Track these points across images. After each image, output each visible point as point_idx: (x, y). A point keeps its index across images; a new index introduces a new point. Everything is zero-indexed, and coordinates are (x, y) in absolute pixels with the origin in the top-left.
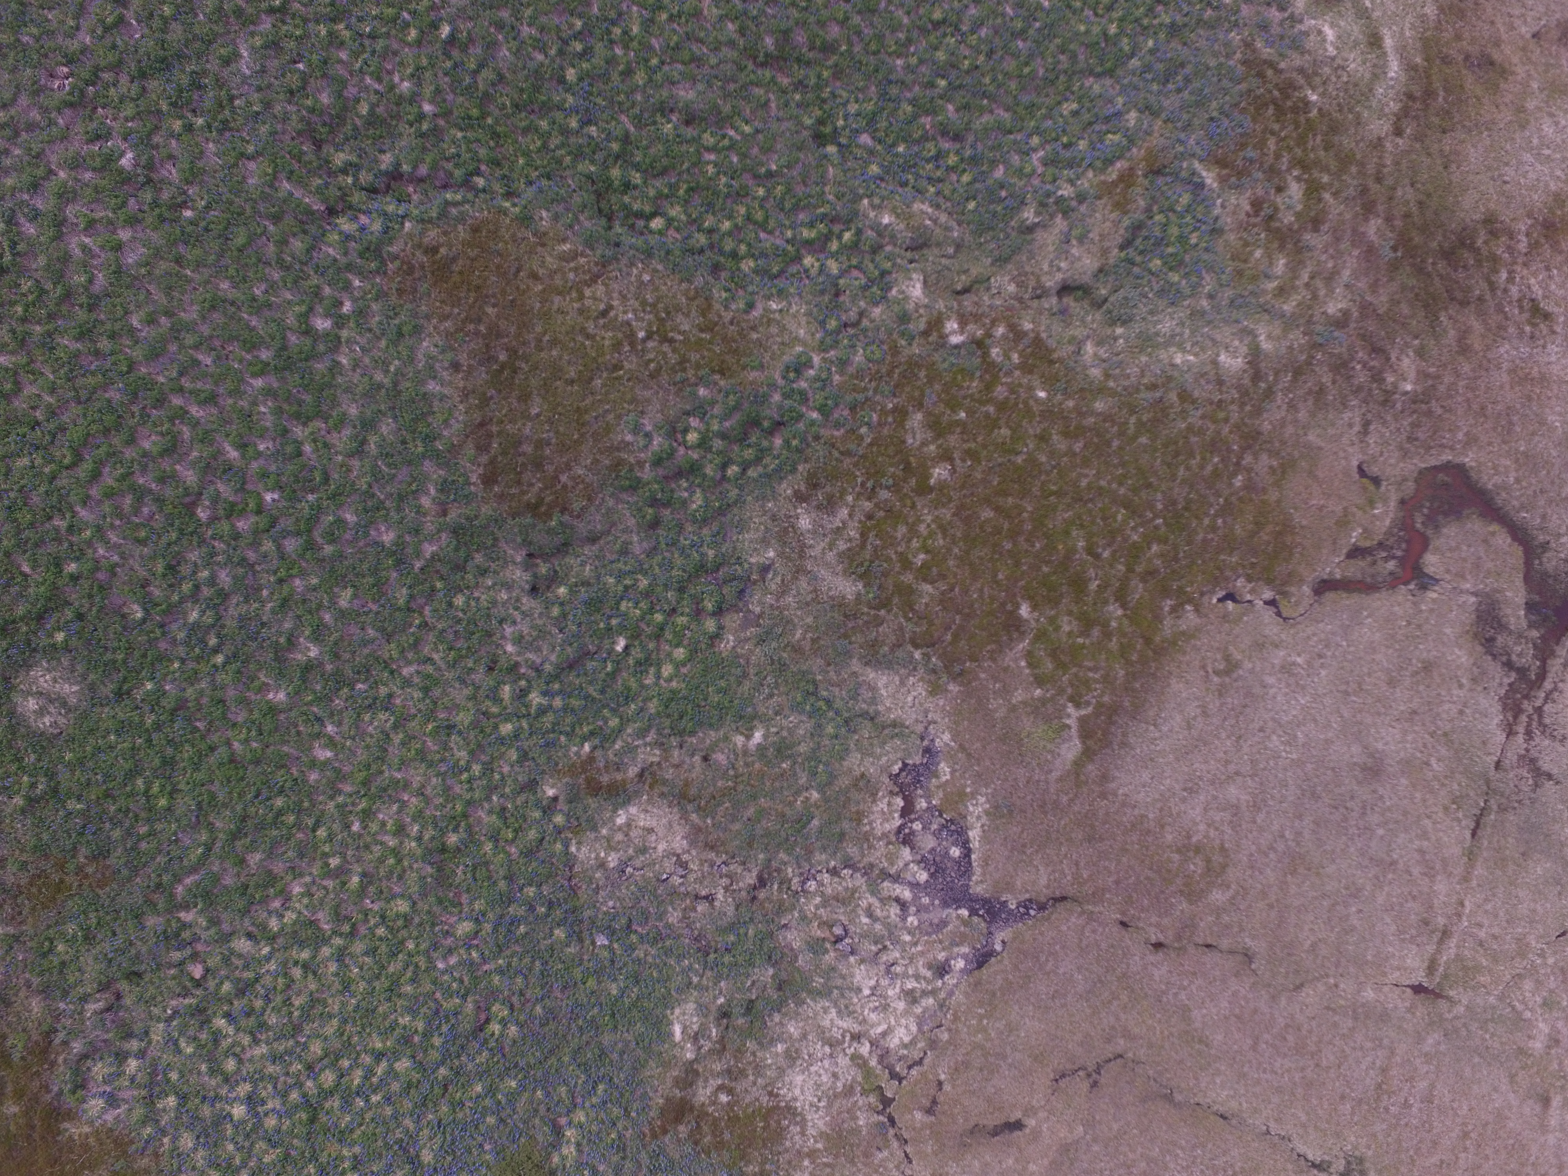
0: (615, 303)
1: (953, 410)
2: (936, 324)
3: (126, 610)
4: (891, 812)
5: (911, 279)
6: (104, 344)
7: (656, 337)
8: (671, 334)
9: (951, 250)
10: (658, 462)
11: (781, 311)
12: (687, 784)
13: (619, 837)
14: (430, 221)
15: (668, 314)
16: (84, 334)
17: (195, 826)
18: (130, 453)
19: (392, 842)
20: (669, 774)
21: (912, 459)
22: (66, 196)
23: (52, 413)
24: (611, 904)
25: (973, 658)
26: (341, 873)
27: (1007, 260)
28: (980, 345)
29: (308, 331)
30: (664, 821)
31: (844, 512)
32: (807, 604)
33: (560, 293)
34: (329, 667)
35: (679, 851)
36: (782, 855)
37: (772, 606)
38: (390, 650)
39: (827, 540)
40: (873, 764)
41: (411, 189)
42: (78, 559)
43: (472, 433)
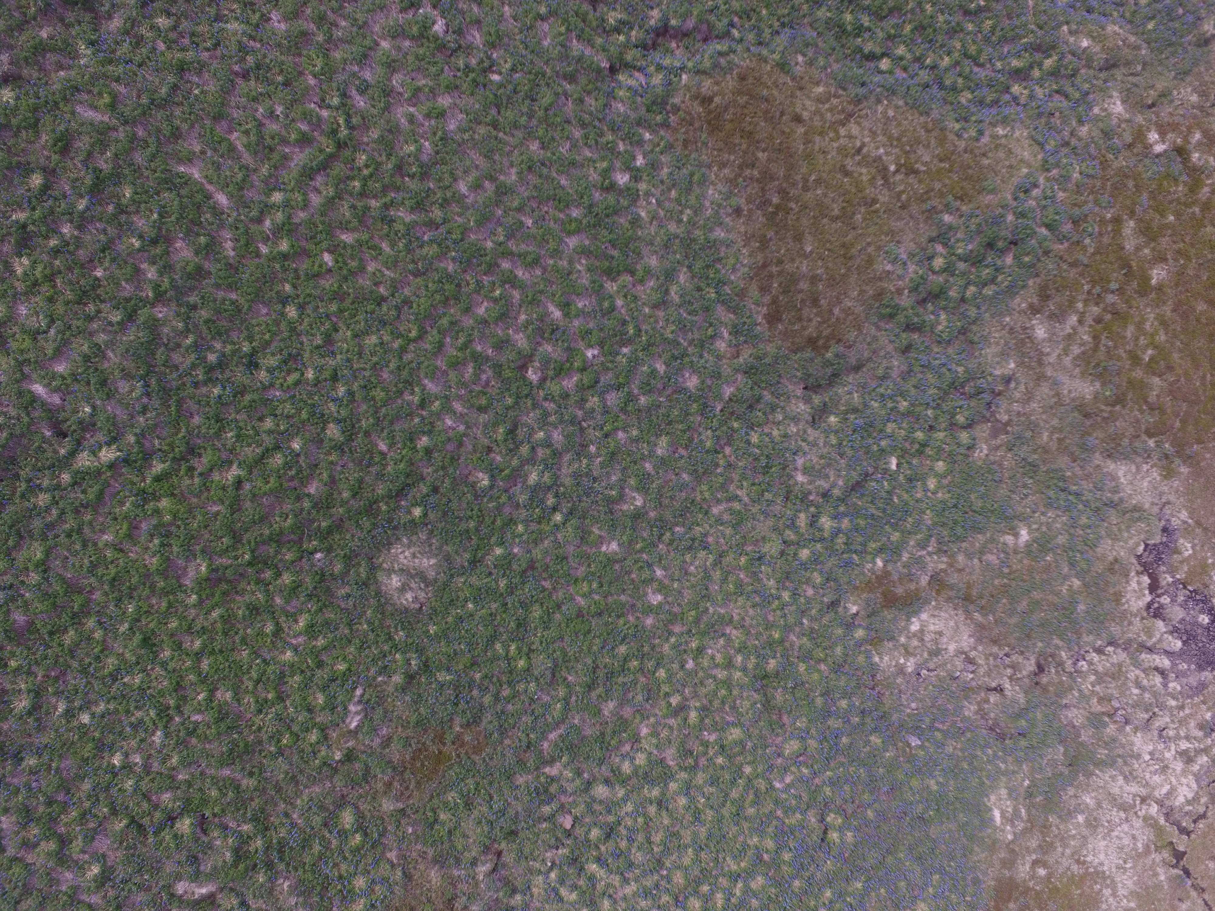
0: (867, 140)
1: (1163, 216)
2: (1140, 135)
3: (471, 479)
4: (1141, 590)
5: (1111, 97)
6: (437, 214)
7: (903, 170)
8: (916, 166)
9: (1139, 68)
10: (914, 289)
11: (1006, 136)
12: (969, 586)
13: (915, 643)
14: (704, 73)
15: (911, 146)
16: (419, 206)
17: (553, 681)
18: (468, 322)
19: (721, 674)
20: (954, 578)
21: (1134, 264)
22: (392, 66)
23: (395, 287)
24: (913, 705)
25: (1199, 441)
26: (682, 708)
27: (1187, 73)
28: (1181, 151)
29: (612, 187)
30: (952, 623)
31: (1074, 319)
32: (1051, 408)
33: (821, 134)
34: (652, 514)
35: (967, 649)
36: (1057, 641)
37: (1019, 413)
38: (703, 491)
39: (1061, 347)
40: (1122, 547)
41: (674, 45)
42: (429, 433)
43: (756, 275)
